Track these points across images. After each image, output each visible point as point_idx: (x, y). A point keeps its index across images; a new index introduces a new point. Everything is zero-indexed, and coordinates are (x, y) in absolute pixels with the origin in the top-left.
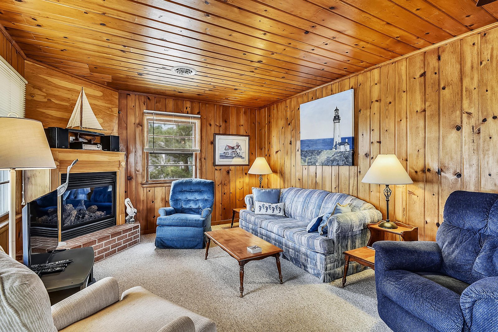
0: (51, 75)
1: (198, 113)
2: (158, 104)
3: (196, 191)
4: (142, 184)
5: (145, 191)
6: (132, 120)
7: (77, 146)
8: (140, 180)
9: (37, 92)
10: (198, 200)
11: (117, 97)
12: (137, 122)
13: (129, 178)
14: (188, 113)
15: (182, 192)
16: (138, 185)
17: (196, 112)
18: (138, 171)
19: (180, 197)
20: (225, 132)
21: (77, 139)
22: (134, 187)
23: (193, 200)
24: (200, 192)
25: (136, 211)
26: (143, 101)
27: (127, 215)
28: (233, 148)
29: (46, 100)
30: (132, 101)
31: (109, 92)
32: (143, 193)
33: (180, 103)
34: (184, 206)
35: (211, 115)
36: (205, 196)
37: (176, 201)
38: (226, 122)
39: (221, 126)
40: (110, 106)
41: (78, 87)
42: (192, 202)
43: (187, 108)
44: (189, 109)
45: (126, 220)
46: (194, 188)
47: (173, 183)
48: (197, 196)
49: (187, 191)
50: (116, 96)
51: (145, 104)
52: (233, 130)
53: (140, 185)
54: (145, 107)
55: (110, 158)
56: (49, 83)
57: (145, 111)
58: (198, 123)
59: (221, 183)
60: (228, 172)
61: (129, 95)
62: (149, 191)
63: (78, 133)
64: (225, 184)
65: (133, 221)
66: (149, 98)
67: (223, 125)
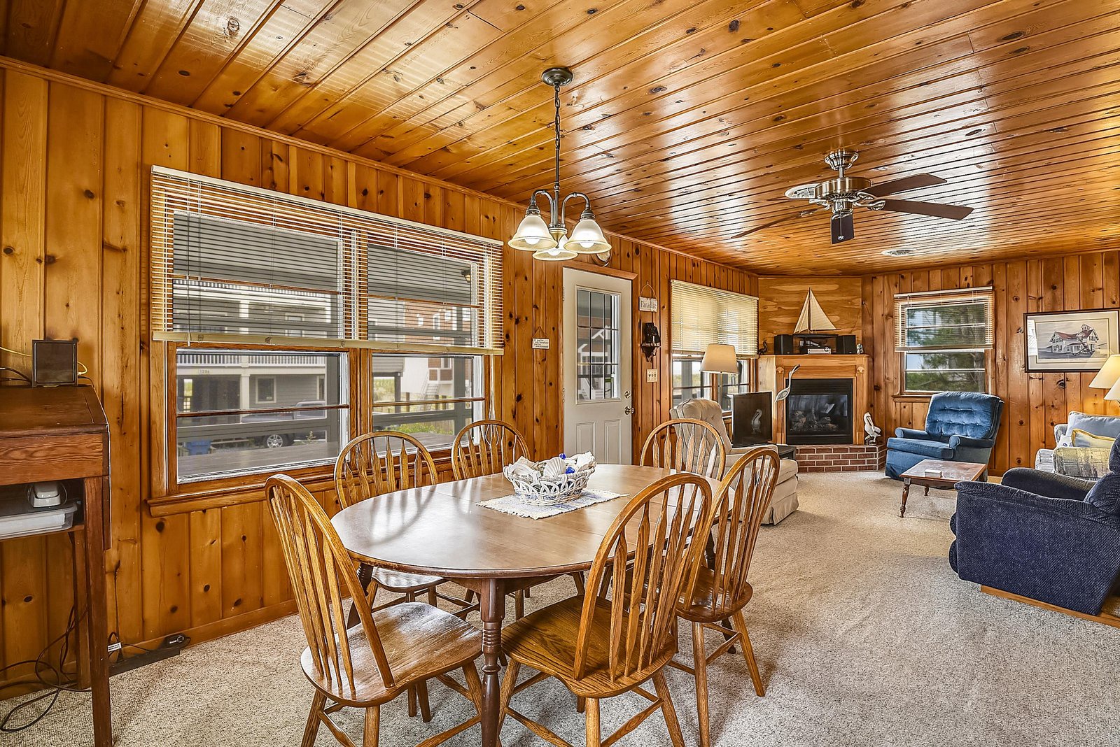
0: (781, 284)
1: (991, 283)
2: (916, 282)
3: (964, 411)
4: (894, 397)
5: (898, 407)
6: (879, 310)
7: (803, 351)
8: (891, 391)
9: (769, 303)
10: (966, 425)
11: (860, 284)
12: (886, 312)
13: (875, 388)
14: (968, 287)
15: (943, 410)
16: (888, 398)
17: (985, 282)
18: (888, 379)
19: (940, 419)
20: (1053, 308)
21: (805, 343)
22: (882, 400)
23: (959, 424)
24: (970, 412)
25: (878, 430)
26: (894, 282)
27: (866, 434)
28: (1073, 337)
29: (776, 309)
30: (879, 285)
31: (846, 281)
32: (895, 408)
33: (953, 273)
34: (944, 433)
35: (1018, 281)
36: (978, 420)
37: (933, 423)
38: (1054, 288)
39: (1042, 298)
40: (850, 298)
41: (806, 287)
42: (956, 427)
43: (966, 279)
44: (970, 280)
45: (865, 441)
46: (962, 407)
47: (933, 396)
48: (964, 419)
49: (951, 410)
50: (857, 284)
51: (896, 286)
52: (1073, 302)
53: (891, 398)
54: (897, 290)
55: (842, 362)
56: (780, 292)
57: (895, 296)
58: (989, 299)
59: (1044, 404)
60: (1062, 384)
61: (875, 278)
62: (905, 407)
63: (806, 337)
64: (1053, 406)
65: (873, 443)
66: (903, 277)
67: (1048, 296)
